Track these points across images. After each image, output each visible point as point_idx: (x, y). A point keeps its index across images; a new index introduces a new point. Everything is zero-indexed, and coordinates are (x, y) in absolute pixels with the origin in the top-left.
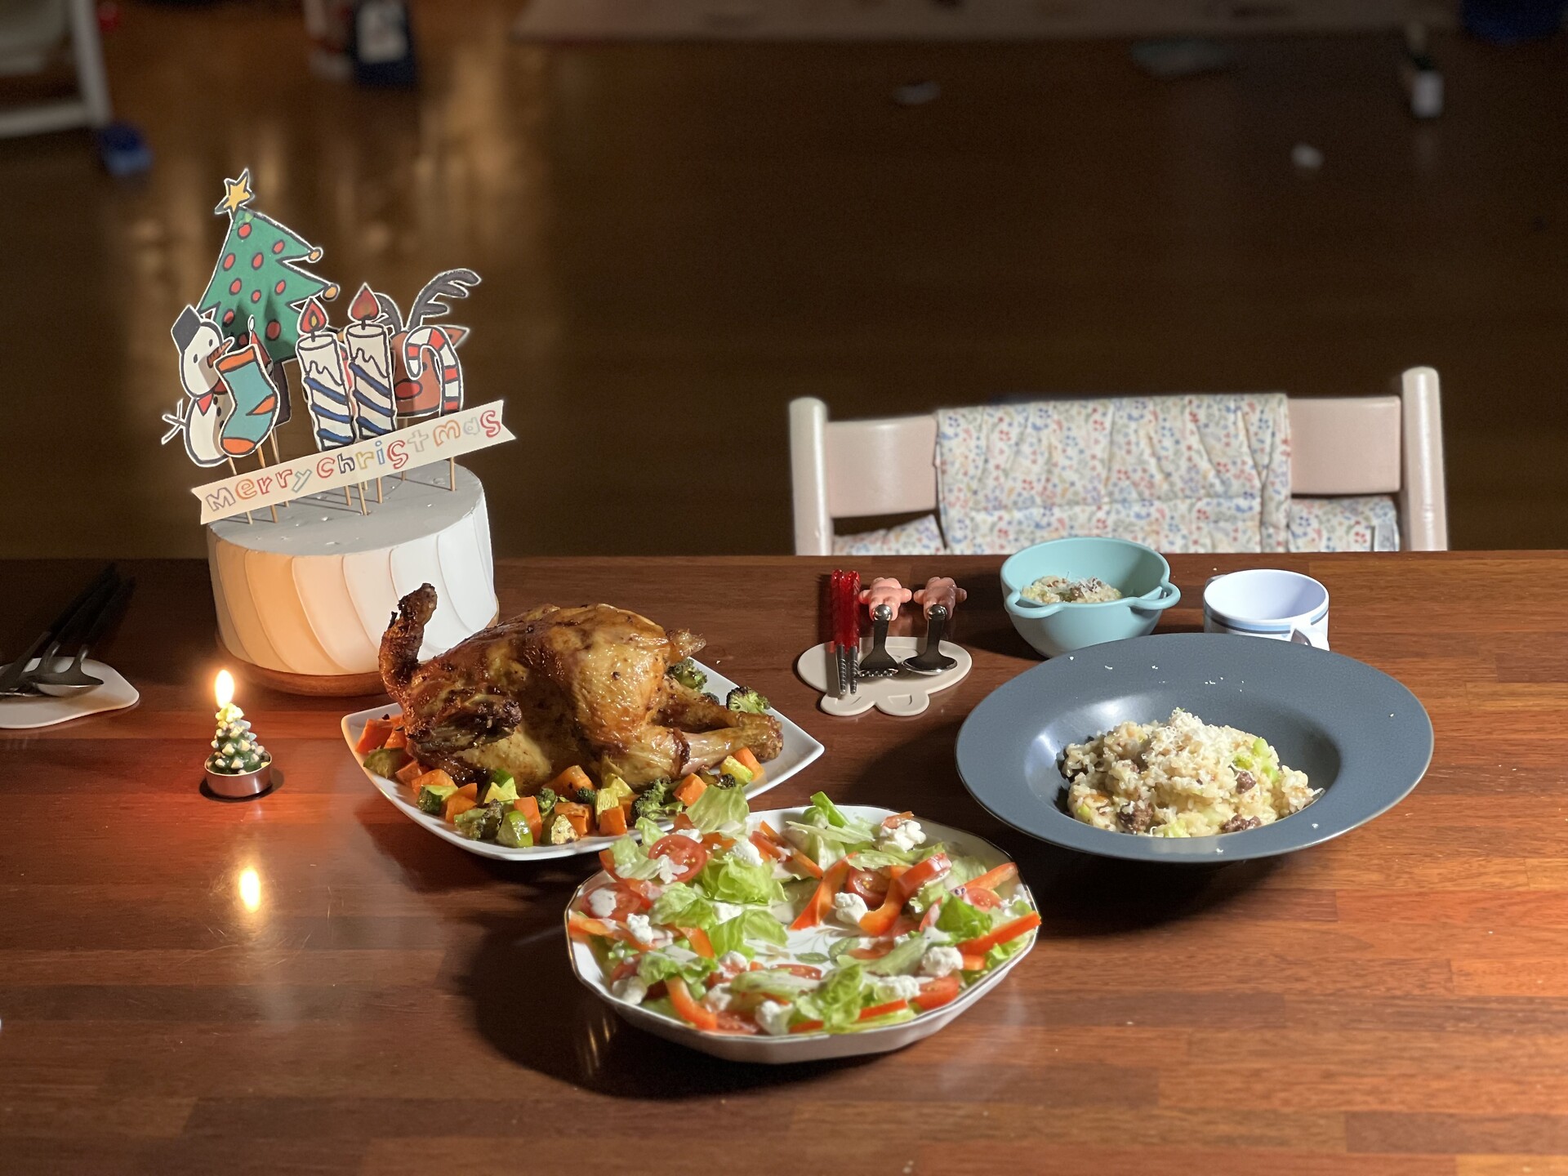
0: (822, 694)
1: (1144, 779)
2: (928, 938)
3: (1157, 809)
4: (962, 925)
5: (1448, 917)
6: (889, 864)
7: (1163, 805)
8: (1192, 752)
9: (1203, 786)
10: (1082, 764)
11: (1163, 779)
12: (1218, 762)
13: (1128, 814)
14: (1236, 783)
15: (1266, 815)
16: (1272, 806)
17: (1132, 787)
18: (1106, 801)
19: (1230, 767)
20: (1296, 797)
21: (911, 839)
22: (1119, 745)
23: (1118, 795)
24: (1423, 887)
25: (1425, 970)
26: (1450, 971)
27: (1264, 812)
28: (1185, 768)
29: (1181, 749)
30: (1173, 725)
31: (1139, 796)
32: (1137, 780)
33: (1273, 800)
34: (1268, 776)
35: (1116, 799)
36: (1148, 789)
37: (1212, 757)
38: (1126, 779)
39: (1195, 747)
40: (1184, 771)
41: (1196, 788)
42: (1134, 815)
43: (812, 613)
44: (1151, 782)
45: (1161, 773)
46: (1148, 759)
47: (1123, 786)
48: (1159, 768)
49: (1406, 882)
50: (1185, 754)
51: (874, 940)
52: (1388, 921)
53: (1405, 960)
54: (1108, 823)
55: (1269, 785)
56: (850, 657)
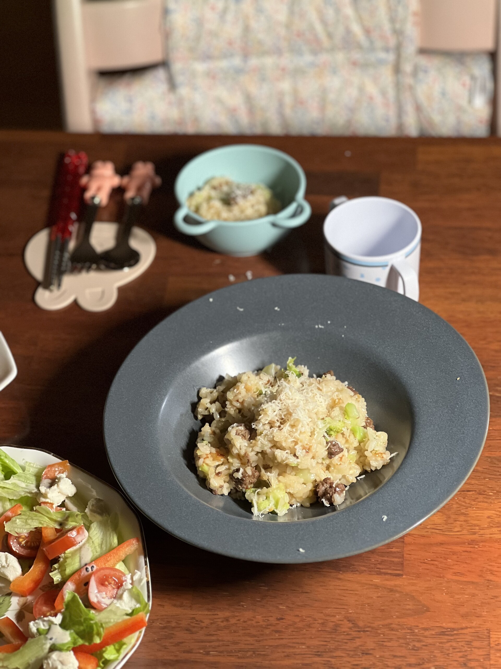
0: (37, 284)
1: (252, 447)
2: (51, 639)
3: (263, 471)
4: (82, 620)
5: (492, 572)
6: (40, 526)
7: (267, 468)
8: (293, 426)
9: (299, 460)
10: (209, 411)
11: (268, 450)
12: (312, 434)
13: (238, 478)
14: (327, 453)
15: (351, 472)
16: (357, 463)
17: (242, 453)
18: (222, 459)
19: (324, 436)
20: (376, 460)
21: (62, 494)
22: (238, 401)
23: (233, 457)
24: (475, 533)
25: (469, 643)
26: (489, 644)
27: (350, 469)
28: (285, 441)
29: (283, 422)
30: (279, 398)
31: (248, 460)
32: (247, 447)
33: (358, 457)
34: (355, 437)
35: (231, 460)
36: (255, 453)
37: (308, 430)
38: (238, 446)
39: (294, 423)
40: (284, 444)
41: (292, 461)
42: (242, 479)
43: (46, 193)
44: (258, 449)
45: (266, 443)
46: (257, 428)
47: (235, 451)
48: (264, 439)
49: (461, 526)
50: (287, 427)
51: (23, 600)
52: (443, 577)
53: (453, 629)
54: (222, 483)
55: (356, 444)
56: (63, 247)
